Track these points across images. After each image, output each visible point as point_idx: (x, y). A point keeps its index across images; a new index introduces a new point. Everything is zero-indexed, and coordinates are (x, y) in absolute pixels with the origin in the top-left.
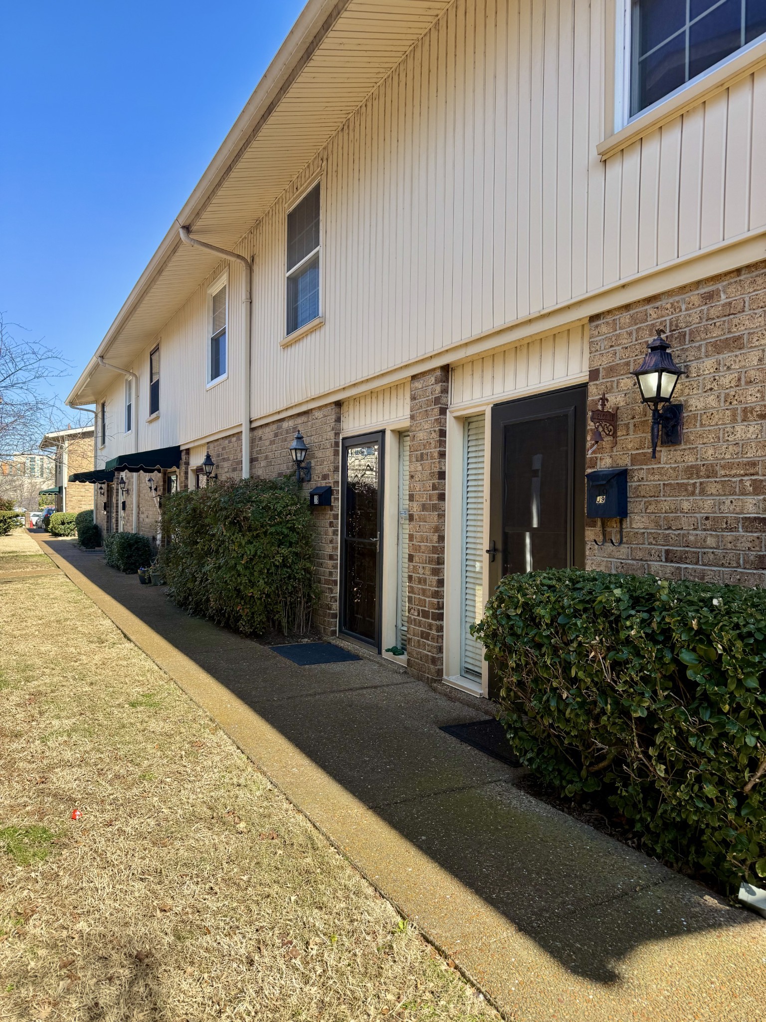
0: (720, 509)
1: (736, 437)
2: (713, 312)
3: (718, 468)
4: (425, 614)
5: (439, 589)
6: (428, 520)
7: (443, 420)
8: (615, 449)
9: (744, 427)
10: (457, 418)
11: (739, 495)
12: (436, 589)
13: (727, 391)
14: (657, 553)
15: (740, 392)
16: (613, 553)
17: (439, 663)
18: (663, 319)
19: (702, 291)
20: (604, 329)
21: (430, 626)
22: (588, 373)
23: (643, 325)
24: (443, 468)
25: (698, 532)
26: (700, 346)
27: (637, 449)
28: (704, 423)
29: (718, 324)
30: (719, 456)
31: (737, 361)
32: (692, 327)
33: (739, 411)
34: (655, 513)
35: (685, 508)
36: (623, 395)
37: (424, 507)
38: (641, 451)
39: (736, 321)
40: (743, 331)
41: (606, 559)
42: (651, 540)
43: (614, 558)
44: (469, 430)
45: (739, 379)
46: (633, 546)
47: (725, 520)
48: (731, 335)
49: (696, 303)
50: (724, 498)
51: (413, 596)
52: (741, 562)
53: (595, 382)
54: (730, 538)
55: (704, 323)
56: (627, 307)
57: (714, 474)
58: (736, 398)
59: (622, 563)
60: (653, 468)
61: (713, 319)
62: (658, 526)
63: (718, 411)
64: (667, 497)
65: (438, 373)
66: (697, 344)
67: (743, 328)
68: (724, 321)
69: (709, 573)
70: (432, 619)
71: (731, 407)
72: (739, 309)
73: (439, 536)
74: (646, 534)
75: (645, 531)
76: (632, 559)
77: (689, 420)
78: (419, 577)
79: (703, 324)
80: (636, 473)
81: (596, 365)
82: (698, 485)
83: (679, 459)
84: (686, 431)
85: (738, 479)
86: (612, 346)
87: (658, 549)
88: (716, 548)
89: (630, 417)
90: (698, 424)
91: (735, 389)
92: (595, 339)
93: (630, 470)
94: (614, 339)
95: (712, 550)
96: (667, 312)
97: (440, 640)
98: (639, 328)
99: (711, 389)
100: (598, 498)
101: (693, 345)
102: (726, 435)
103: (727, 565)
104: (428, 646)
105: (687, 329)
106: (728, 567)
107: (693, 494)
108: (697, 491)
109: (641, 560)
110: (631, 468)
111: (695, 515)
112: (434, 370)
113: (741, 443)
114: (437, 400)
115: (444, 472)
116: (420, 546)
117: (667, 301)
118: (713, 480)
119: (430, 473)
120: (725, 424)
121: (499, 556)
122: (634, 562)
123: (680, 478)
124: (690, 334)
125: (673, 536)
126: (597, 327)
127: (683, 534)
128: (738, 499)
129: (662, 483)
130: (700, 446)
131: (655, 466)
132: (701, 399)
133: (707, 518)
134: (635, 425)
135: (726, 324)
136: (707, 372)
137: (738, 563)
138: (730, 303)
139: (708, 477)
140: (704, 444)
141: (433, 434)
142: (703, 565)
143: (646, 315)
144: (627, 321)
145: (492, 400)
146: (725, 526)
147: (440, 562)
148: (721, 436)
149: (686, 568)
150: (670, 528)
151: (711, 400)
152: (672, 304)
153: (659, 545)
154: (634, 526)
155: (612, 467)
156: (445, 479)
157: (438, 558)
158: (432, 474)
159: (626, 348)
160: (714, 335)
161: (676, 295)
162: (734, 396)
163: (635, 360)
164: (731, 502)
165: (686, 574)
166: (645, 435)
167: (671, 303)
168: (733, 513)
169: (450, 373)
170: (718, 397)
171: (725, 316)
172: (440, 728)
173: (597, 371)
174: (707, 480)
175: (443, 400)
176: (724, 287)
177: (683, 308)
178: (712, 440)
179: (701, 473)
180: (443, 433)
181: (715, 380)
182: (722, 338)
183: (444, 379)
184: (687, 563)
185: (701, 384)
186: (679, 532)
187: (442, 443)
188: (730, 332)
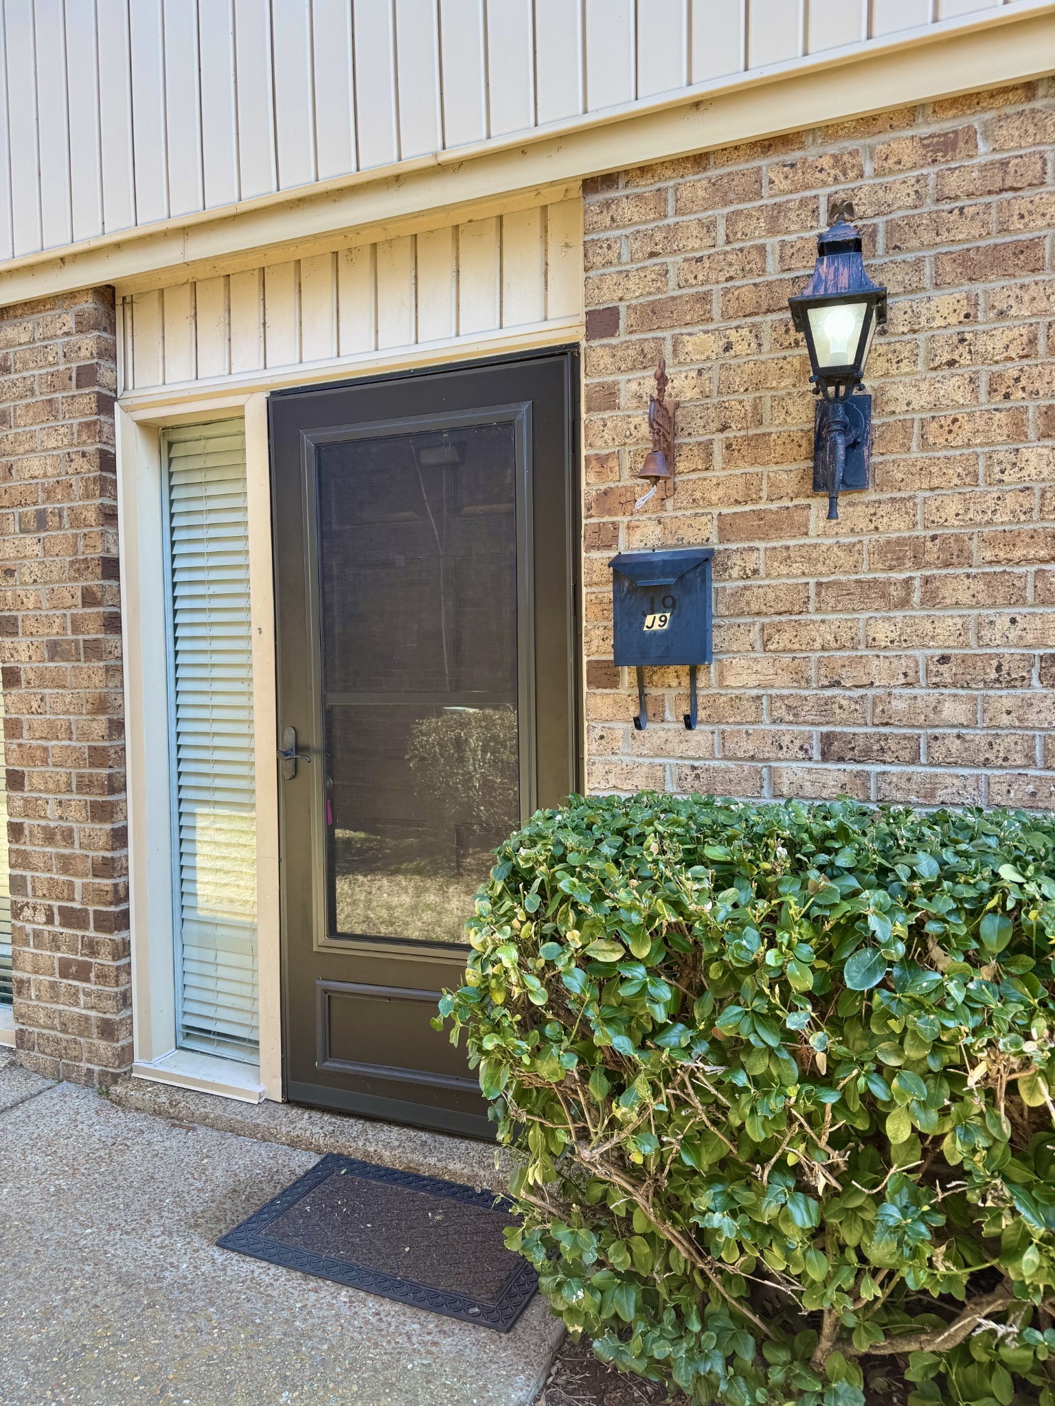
0: (979, 638)
1: (1024, 473)
2: (953, 183)
3: (974, 545)
4: (72, 918)
5: (116, 854)
6: (70, 680)
7: (106, 429)
8: (669, 503)
9: (1045, 451)
10: (144, 425)
11: (1032, 606)
12: (108, 854)
13: (995, 368)
14: (798, 743)
15: (1035, 371)
16: (669, 747)
17: (123, 1032)
18: (813, 193)
19: (925, 131)
20: (628, 210)
21: (92, 947)
22: (583, 318)
23: (749, 205)
24: (113, 550)
25: (915, 692)
26: (920, 260)
27: (737, 502)
28: (931, 441)
29: (969, 211)
30: (978, 518)
31: (1026, 298)
32: (893, 216)
33: (1030, 414)
34: (791, 651)
35: (881, 636)
36: (694, 374)
37: (55, 650)
38: (748, 508)
39: (1020, 205)
40: (1040, 229)
41: (647, 761)
42: (781, 712)
43: (668, 757)
44: (170, 460)
45: (1032, 341)
46: (728, 728)
47: (995, 663)
48: (1008, 239)
49: (905, 159)
50: (991, 611)
51: (28, 874)
52: (1038, 754)
53: (605, 341)
54: (1007, 703)
55: (929, 206)
56: (699, 160)
57: (964, 556)
58: (1023, 383)
59: (694, 768)
60: (787, 548)
61: (957, 198)
62: (801, 679)
63: (970, 414)
64: (826, 612)
65: (88, 305)
66: (910, 257)
67: (1040, 222)
68: (988, 205)
69: (949, 781)
70: (97, 929)
71: (1008, 405)
72: (1029, 177)
73: (110, 721)
74: (764, 700)
75: (761, 692)
76: (725, 758)
77: (888, 436)
78: (45, 829)
79: (926, 210)
80: (736, 559)
81: (607, 298)
82: (917, 583)
83: (862, 524)
84: (880, 459)
85: (1033, 568)
86: (653, 255)
87: (802, 733)
88: (967, 727)
89: (714, 426)
90: (914, 444)
91: (1019, 363)
92: (604, 235)
93: (720, 552)
94: (659, 236)
95: (955, 731)
96: (823, 176)
97: (123, 977)
98: (737, 213)
99: (951, 363)
100: (649, 620)
101: (899, 258)
102: (997, 469)
103: (1000, 762)
104: (87, 994)
105: (879, 221)
106: (1001, 767)
107: (904, 603)
108: (916, 597)
109: (753, 758)
110: (721, 547)
111: (908, 652)
112: (72, 295)
113: (1037, 487)
114: (86, 376)
115: (117, 561)
116: (46, 749)
117: (821, 150)
118: (960, 571)
119: (72, 563)
120: (992, 444)
121: (314, 767)
122: (731, 764)
123: (865, 567)
124: (889, 233)
125: (845, 703)
126: (607, 205)
127: (875, 697)
128: (1033, 614)
129: (812, 581)
130: (921, 494)
131: (792, 543)
132: (924, 386)
133: (944, 659)
134: (728, 447)
135: (993, 211)
136: (939, 322)
137: (1030, 758)
138: (1004, 164)
139: (947, 565)
140: (932, 489)
141: (79, 462)
142: (931, 765)
143: (758, 181)
144: (701, 193)
145: (268, 381)
146: (994, 675)
147: (116, 785)
148: (981, 470)
149: (884, 773)
150: (837, 684)
151: (953, 388)
152: (836, 159)
153: (805, 723)
154: (731, 681)
155: (663, 546)
156: (118, 578)
157: (110, 776)
158: (79, 567)
159: (700, 260)
160: (961, 237)
161: (849, 136)
162: (1017, 380)
163: (726, 291)
164: (1013, 621)
165: (884, 786)
166: (758, 469)
167: (834, 156)
168: (1016, 646)
169: (119, 310)
170: (971, 381)
171: (990, 192)
172: (223, 1244)
173: (613, 313)
174: (944, 572)
175: (105, 376)
176: (985, 124)
177: (868, 169)
178: (956, 481)
179: (927, 557)
180: (107, 462)
181: (962, 340)
182: (982, 243)
183: (105, 322)
184: (884, 762)
185: (922, 352)
186: (861, 692)
187: (107, 486)
188: (1004, 230)
